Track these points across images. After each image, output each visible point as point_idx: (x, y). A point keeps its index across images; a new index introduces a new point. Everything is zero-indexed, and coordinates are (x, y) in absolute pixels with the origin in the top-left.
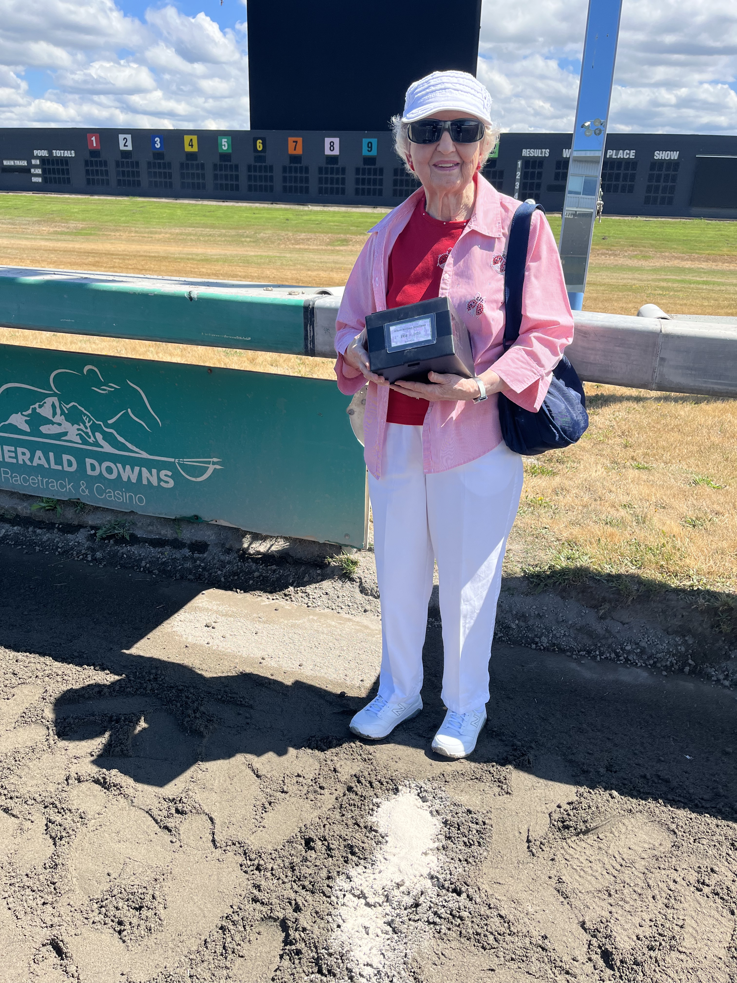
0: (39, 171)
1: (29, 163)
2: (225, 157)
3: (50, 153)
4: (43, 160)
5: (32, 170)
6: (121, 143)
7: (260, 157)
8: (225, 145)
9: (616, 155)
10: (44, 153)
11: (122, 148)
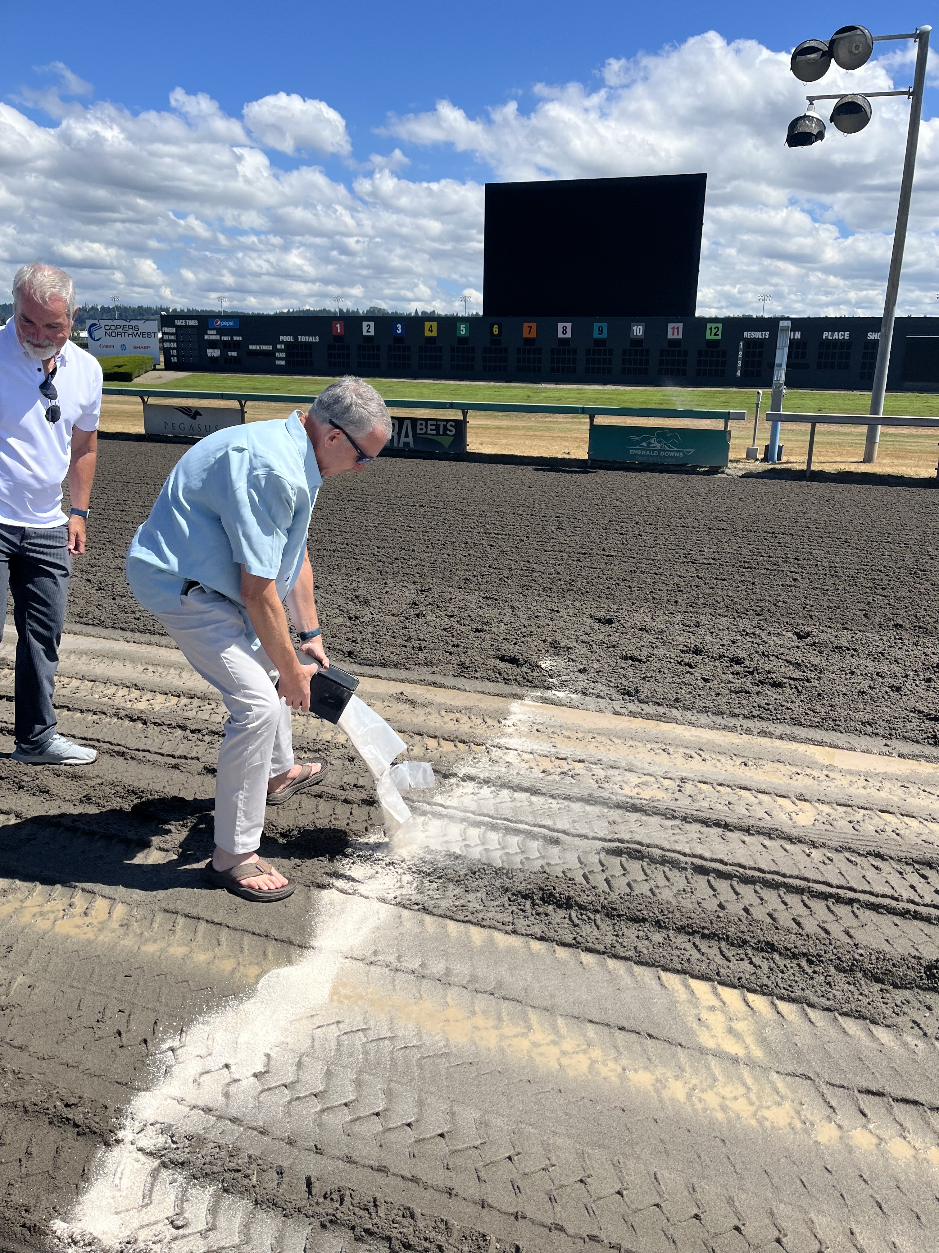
0: (283, 355)
1: (275, 347)
2: (463, 340)
3: (296, 339)
4: (287, 344)
5: (277, 354)
6: (365, 329)
7: (496, 340)
8: (463, 330)
9: (832, 336)
10: (290, 339)
11: (365, 333)
